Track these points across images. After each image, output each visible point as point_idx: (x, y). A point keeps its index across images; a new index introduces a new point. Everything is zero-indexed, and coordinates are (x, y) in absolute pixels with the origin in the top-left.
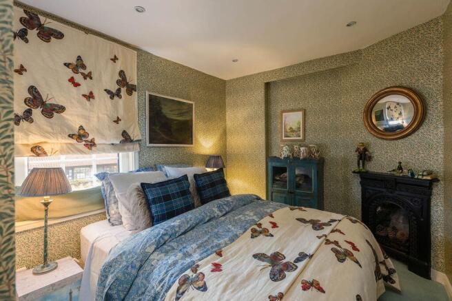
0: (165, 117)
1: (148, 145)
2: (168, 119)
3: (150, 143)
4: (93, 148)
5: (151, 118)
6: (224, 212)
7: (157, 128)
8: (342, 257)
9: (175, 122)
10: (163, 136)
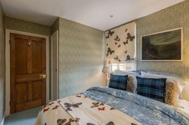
0: (153, 45)
1: (141, 60)
2: (155, 46)
3: (142, 59)
4: (120, 62)
5: (143, 48)
6: (117, 96)
7: (147, 52)
8: (60, 122)
9: (161, 47)
10: (151, 56)
